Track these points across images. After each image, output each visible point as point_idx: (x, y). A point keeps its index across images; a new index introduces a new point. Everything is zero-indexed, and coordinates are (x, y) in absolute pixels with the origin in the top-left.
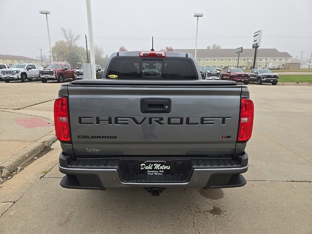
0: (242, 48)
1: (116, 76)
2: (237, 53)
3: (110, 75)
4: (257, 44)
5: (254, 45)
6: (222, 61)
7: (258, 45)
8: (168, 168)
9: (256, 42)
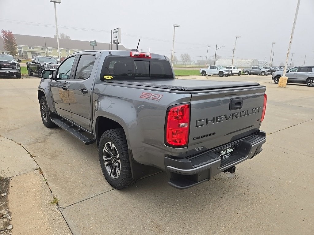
0: (96, 41)
1: (111, 77)
2: (91, 46)
3: (105, 76)
4: (117, 40)
5: (115, 41)
6: (67, 52)
7: (119, 41)
8: (232, 150)
9: (116, 39)
